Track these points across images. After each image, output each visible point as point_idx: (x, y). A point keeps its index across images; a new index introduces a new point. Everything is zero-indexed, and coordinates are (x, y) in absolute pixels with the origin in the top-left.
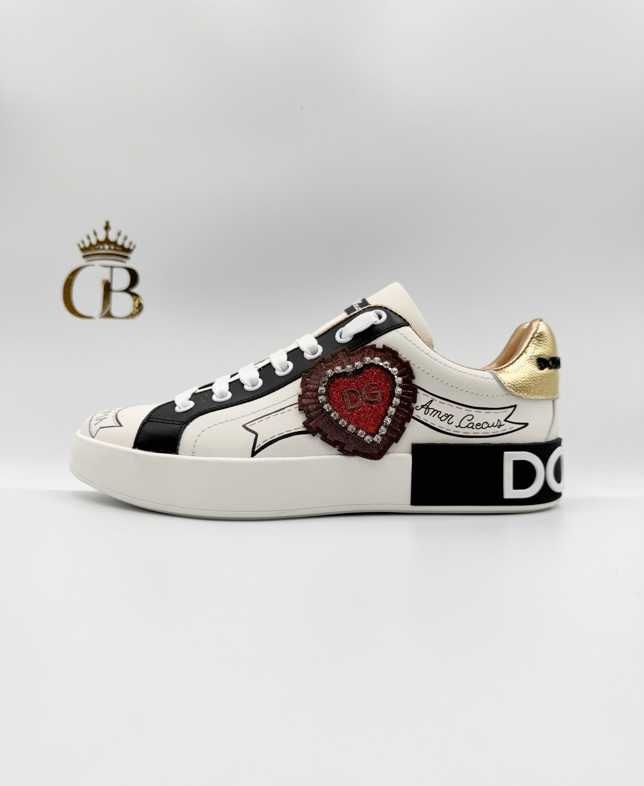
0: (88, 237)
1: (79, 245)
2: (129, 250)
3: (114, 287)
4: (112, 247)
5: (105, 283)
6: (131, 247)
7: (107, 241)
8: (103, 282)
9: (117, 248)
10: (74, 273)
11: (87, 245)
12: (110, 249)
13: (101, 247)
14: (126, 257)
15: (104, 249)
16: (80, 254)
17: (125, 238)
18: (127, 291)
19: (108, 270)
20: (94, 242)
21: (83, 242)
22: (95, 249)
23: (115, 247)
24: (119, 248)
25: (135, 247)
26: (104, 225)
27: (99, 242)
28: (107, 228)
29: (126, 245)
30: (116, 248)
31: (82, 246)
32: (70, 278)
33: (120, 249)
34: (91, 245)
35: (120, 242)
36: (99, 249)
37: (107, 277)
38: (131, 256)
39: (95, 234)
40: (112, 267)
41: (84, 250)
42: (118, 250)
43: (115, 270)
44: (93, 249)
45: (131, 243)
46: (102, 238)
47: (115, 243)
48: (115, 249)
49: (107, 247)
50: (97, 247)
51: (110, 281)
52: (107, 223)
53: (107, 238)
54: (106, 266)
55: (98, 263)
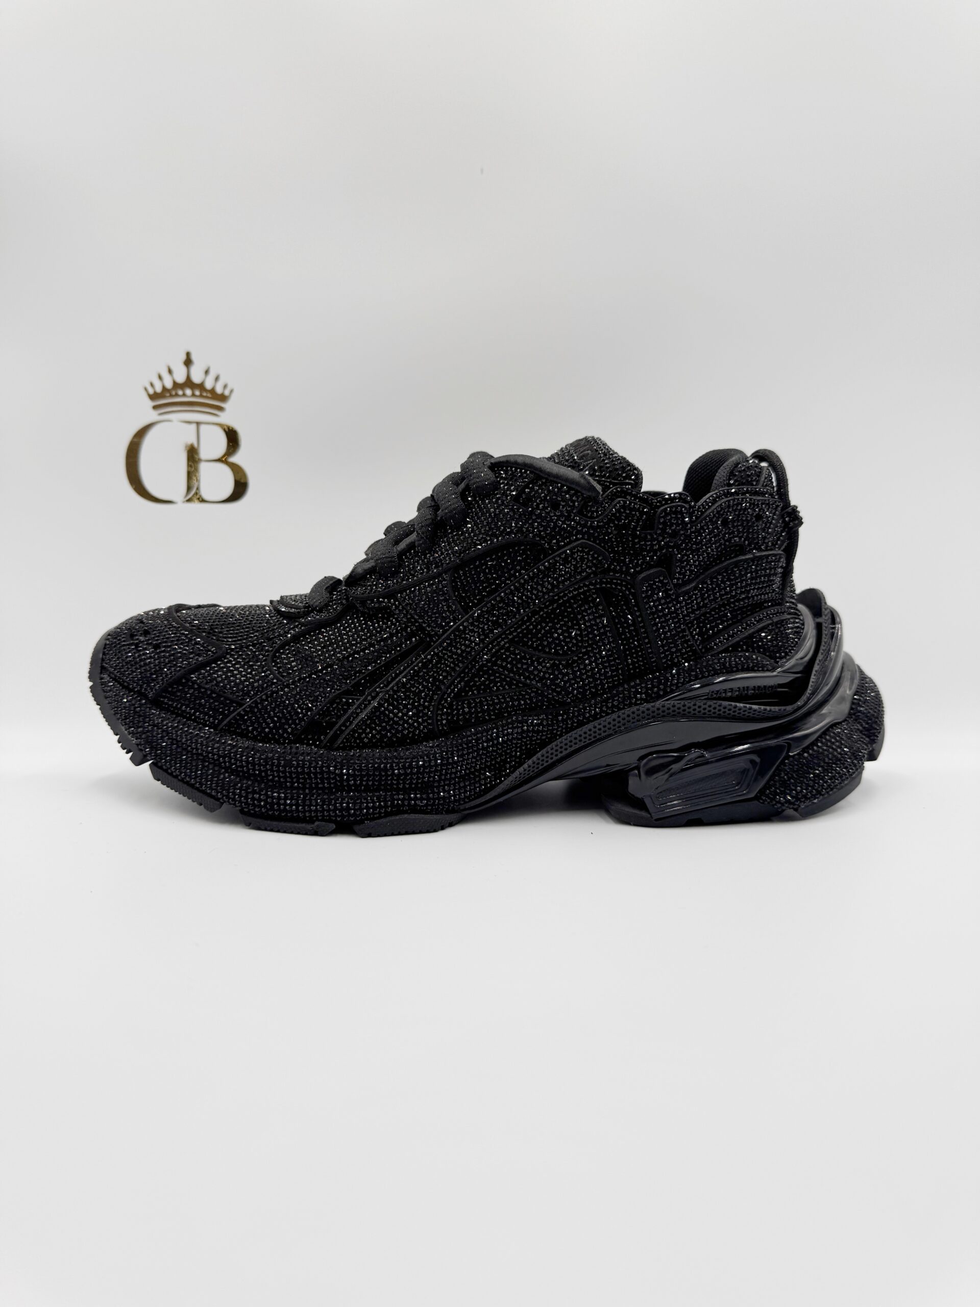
0: (160, 377)
1: (146, 389)
2: (223, 398)
3: (204, 454)
4: (197, 393)
5: (188, 448)
6: (227, 393)
7: (189, 383)
8: (186, 447)
9: (205, 394)
10: (141, 434)
11: (159, 389)
12: (193, 395)
13: (180, 392)
14: (220, 409)
15: (184, 395)
16: (148, 403)
17: (217, 379)
18: (222, 460)
19: (194, 426)
20: (169, 384)
21: (152, 385)
22: (171, 396)
23: (201, 392)
24: (207, 393)
25: (232, 391)
27: (176, 385)
28: (188, 362)
29: (219, 390)
30: (203, 393)
31: (151, 391)
32: (135, 440)
33: (209, 395)
34: (164, 389)
35: (209, 385)
36: (177, 395)
37: (192, 440)
38: (227, 406)
39: (170, 372)
40: (198, 424)
41: (153, 397)
42: (206, 397)
43: (202, 427)
44: (168, 395)
45: (225, 386)
46: (181, 378)
47: (201, 386)
48: (201, 396)
49: (188, 392)
50: (174, 393)
51: (196, 445)
52: (188, 354)
53: (188, 377)
54: (189, 422)
55: (177, 417)
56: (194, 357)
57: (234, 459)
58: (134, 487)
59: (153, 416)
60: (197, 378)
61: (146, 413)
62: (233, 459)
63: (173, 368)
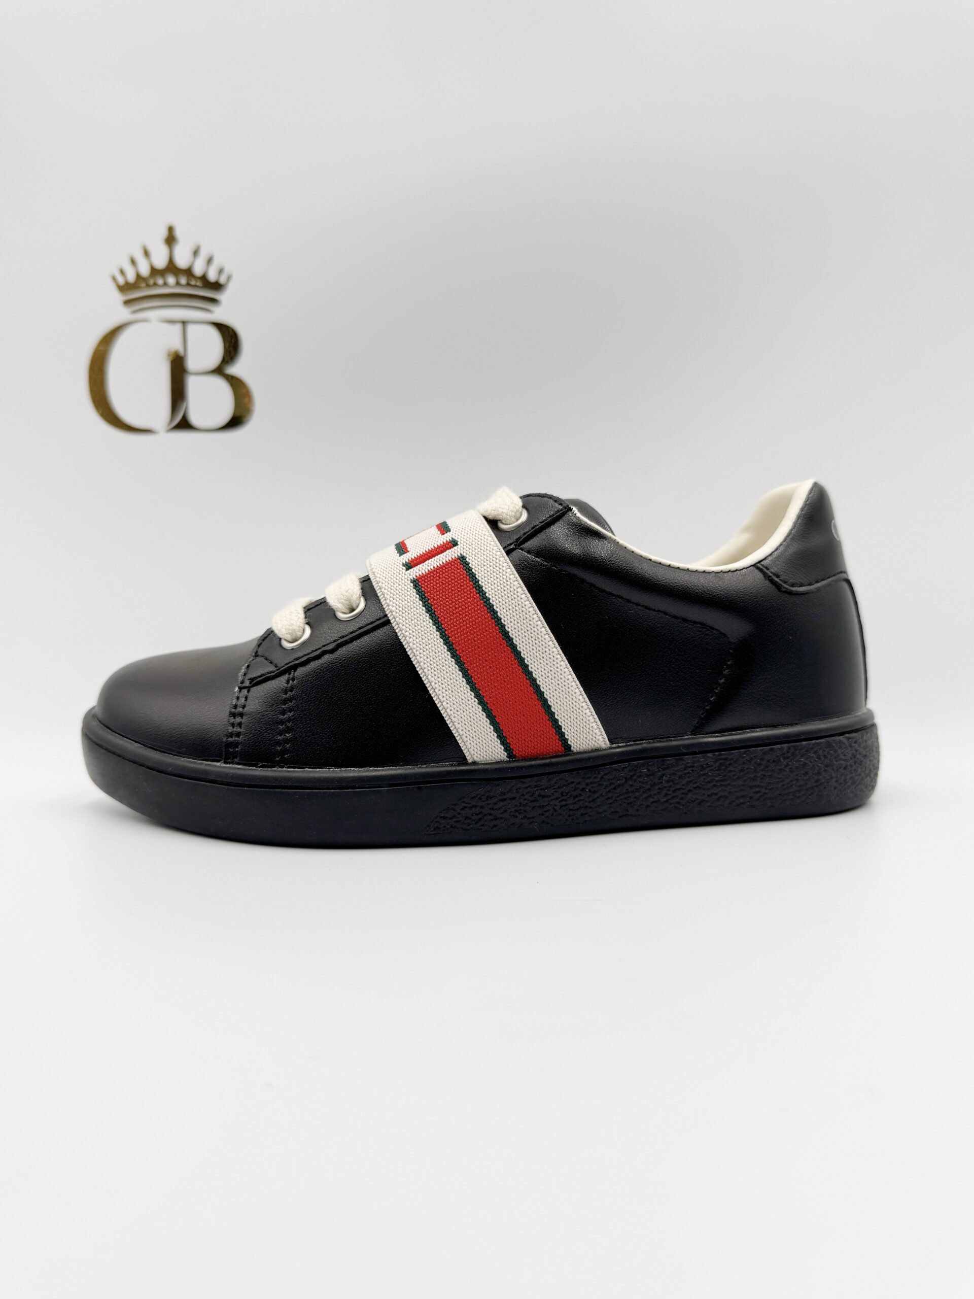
0: (133, 262)
1: (114, 279)
2: (217, 286)
3: (192, 364)
4: (183, 281)
5: (171, 358)
6: (222, 280)
7: (172, 268)
8: (169, 355)
9: (193, 282)
10: (109, 338)
11: (131, 277)
12: (178, 284)
13: (160, 281)
14: (213, 301)
15: (165, 284)
16: (118, 298)
17: (210, 261)
18: (219, 371)
19: (178, 328)
20: (145, 271)
21: (122, 272)
22: (148, 286)
23: (188, 280)
24: (197, 282)
25: (229, 278)
26: (164, 233)
27: (154, 272)
28: (171, 240)
29: (212, 276)
30: (191, 280)
31: (121, 281)
32: (101, 348)
33: (199, 284)
34: (139, 277)
35: (198, 270)
36: (155, 284)
37: (177, 345)
38: (223, 297)
39: (146, 253)
40: (184, 323)
41: (125, 288)
42: (195, 286)
43: (191, 328)
44: (143, 285)
45: (221, 271)
46: (160, 261)
47: (188, 272)
48: (188, 284)
49: (171, 280)
50: (151, 282)
51: (182, 352)
52: (171, 230)
53: (171, 261)
54: (172, 322)
55: (156, 315)
56: (178, 233)
58: (100, 412)
59: (123, 314)
60: (182, 261)
61: (114, 311)
62: (234, 370)
63: (151, 248)
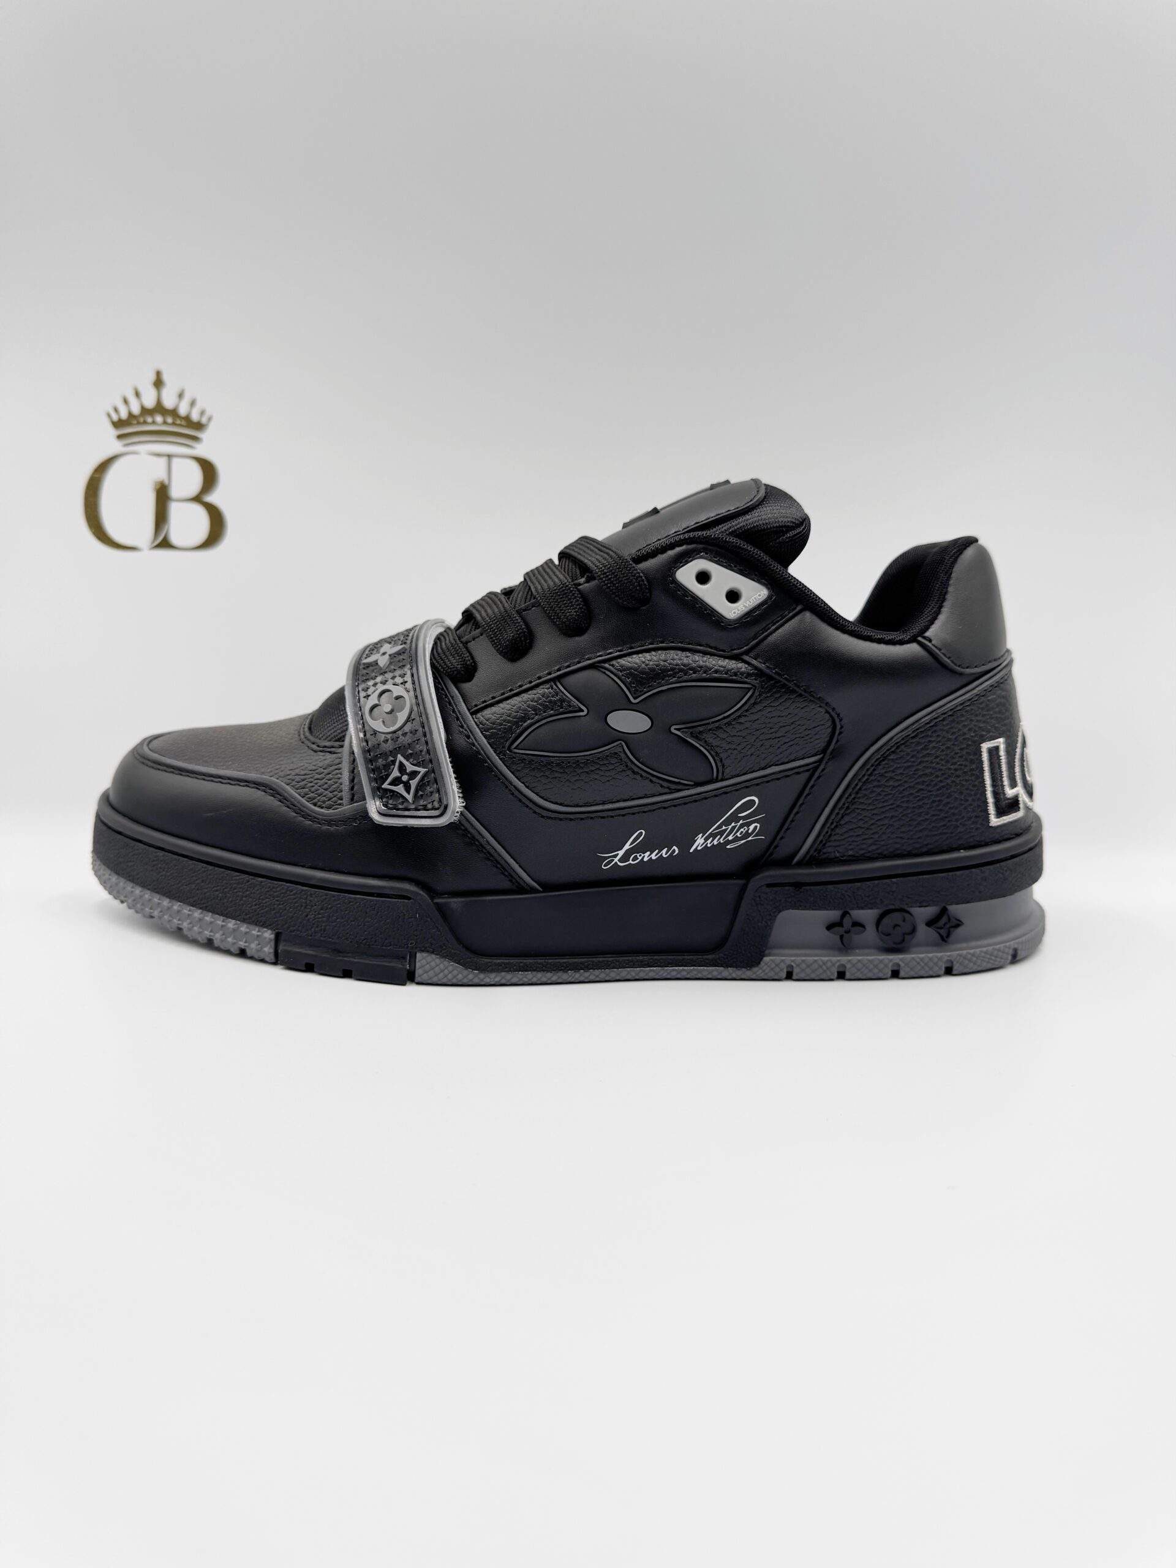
0: (126, 401)
1: (109, 415)
2: (199, 426)
3: (175, 492)
4: (170, 420)
5: (158, 487)
6: (204, 420)
7: (159, 408)
8: (156, 483)
9: (178, 422)
10: (103, 468)
11: (124, 415)
12: (165, 423)
13: (149, 420)
14: (196, 439)
15: (154, 422)
16: (113, 432)
17: (193, 403)
18: (197, 499)
19: (164, 460)
20: (136, 410)
21: (116, 410)
22: (139, 423)
23: (174, 419)
24: (181, 421)
25: (210, 419)
26: (153, 377)
27: (145, 411)
28: (158, 383)
29: (195, 417)
30: (176, 420)
31: (115, 418)
32: (96, 476)
33: (183, 423)
34: (131, 415)
35: (183, 410)
36: (145, 423)
37: (161, 475)
38: (204, 435)
39: (137, 394)
40: (170, 456)
41: (118, 424)
42: (179, 425)
43: (176, 462)
44: (135, 422)
45: (202, 413)
46: (149, 402)
47: (174, 413)
48: (174, 424)
49: (159, 419)
50: (142, 420)
51: (166, 482)
52: (158, 374)
53: (159, 402)
54: (158, 455)
55: (146, 448)
56: (165, 377)
57: (212, 498)
58: (93, 531)
59: (117, 447)
60: (169, 402)
61: (108, 443)
63: (141, 390)
